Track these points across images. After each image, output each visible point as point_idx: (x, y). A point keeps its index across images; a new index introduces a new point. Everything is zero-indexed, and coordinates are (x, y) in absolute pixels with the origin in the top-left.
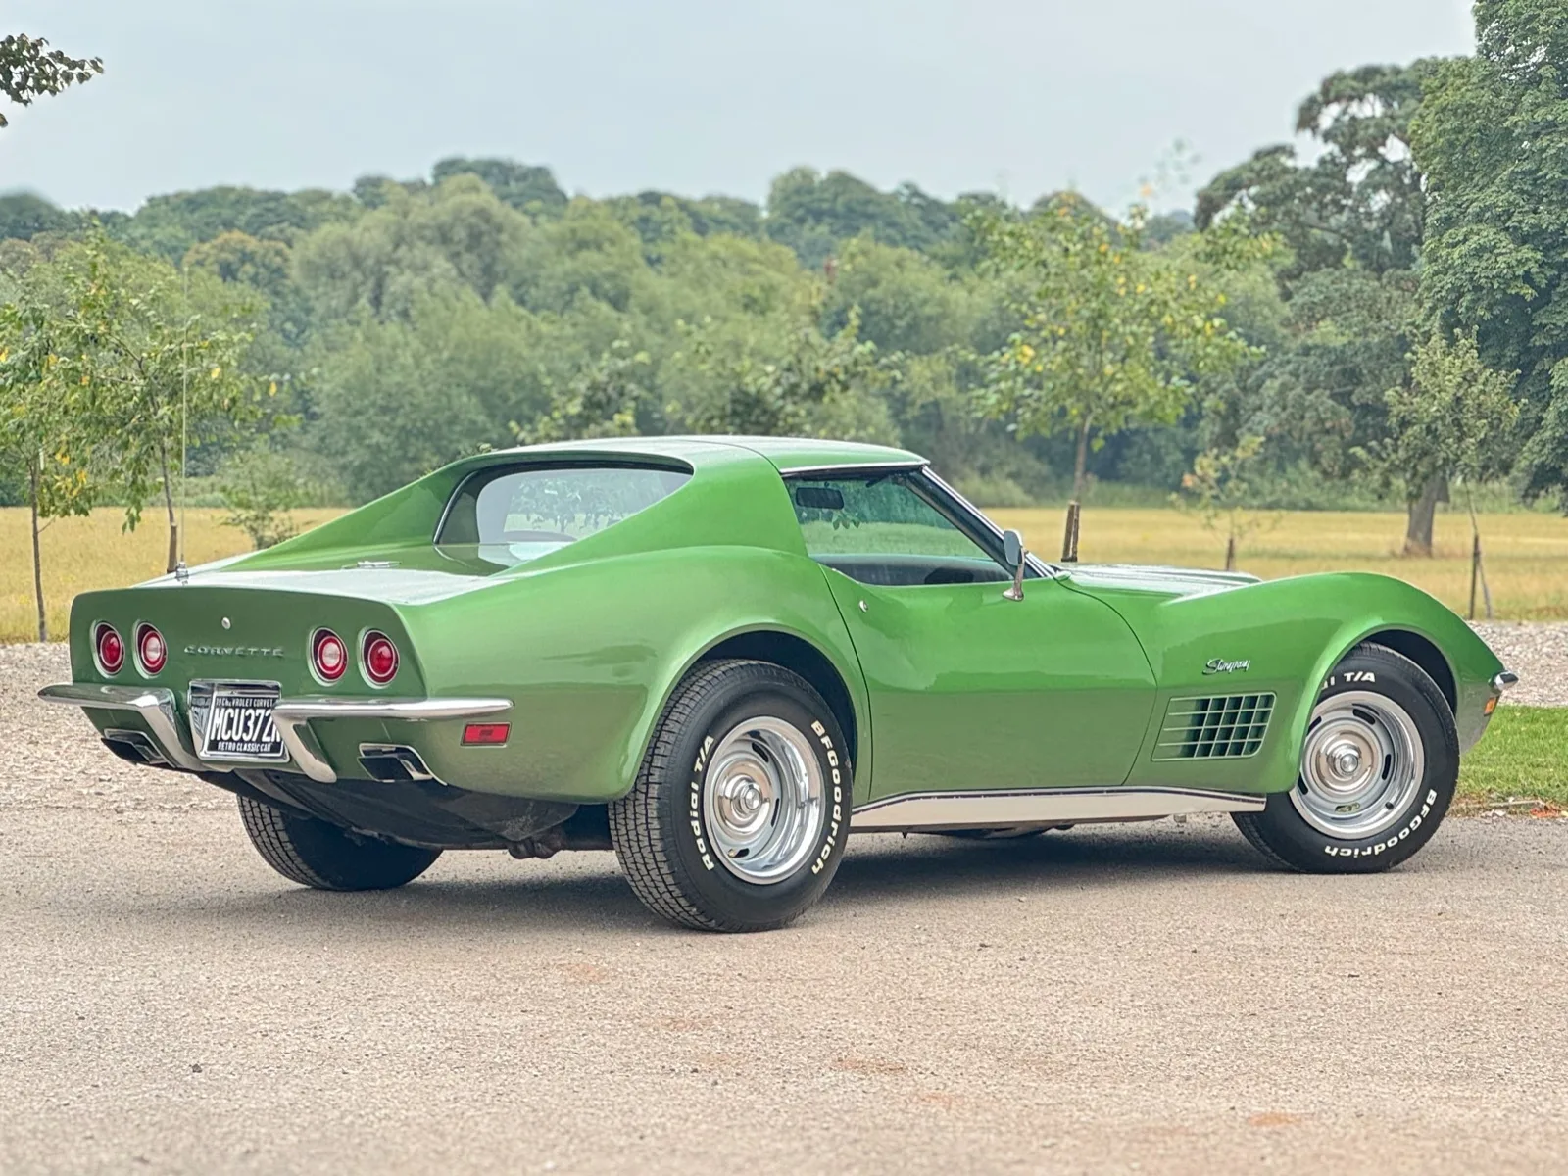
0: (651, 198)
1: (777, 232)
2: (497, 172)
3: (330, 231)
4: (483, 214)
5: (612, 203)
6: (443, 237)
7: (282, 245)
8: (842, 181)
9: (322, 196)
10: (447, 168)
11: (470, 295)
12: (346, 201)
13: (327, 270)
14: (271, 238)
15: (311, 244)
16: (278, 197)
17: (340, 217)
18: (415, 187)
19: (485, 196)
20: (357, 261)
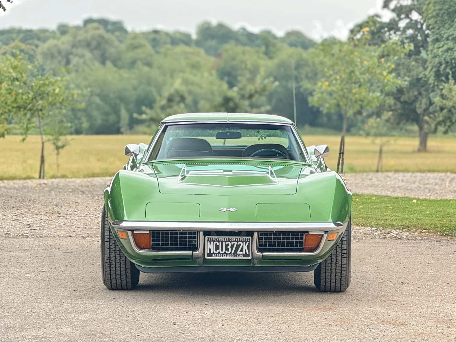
0: (156, 32)
1: (198, 43)
2: (103, 22)
3: (51, 42)
4: (101, 37)
5: (144, 34)
6: (88, 45)
7: (33, 47)
8: (221, 26)
9: (45, 31)
10: (88, 22)
11: (97, 64)
12: (53, 32)
13: (50, 55)
14: (30, 44)
15: (44, 47)
16: (31, 31)
17: (54, 38)
18: (78, 28)
19: (102, 31)
20: (59, 52)
